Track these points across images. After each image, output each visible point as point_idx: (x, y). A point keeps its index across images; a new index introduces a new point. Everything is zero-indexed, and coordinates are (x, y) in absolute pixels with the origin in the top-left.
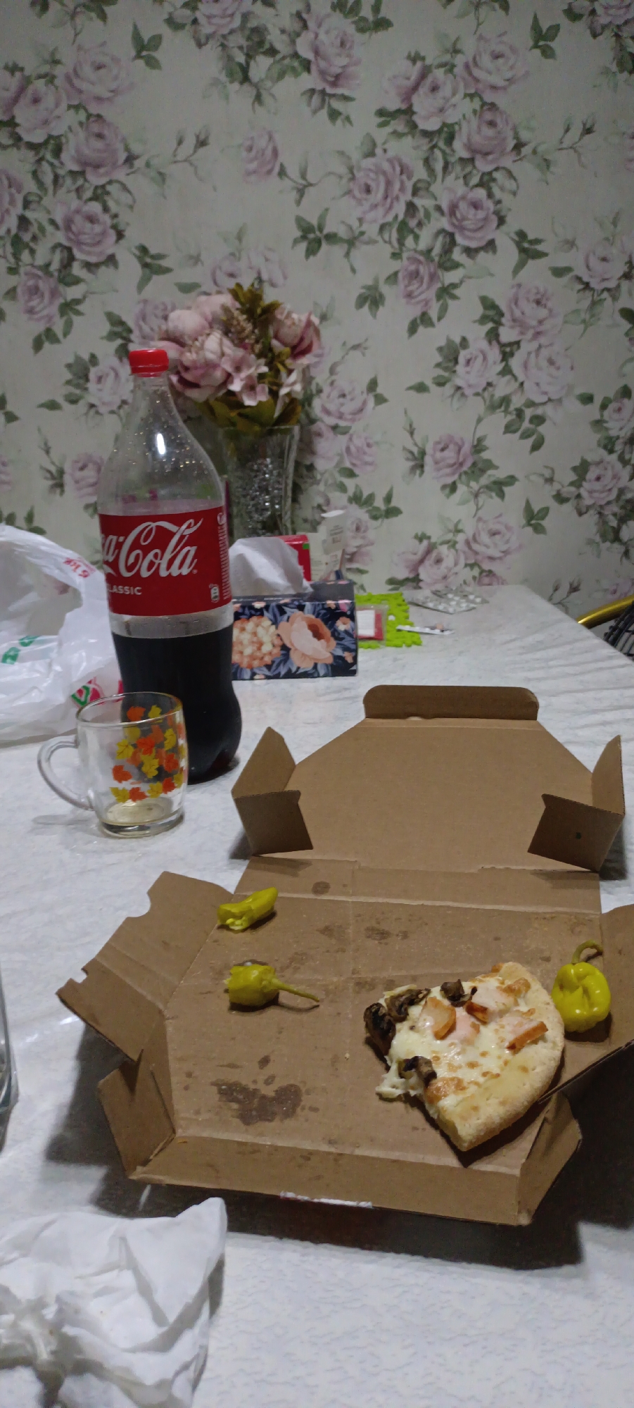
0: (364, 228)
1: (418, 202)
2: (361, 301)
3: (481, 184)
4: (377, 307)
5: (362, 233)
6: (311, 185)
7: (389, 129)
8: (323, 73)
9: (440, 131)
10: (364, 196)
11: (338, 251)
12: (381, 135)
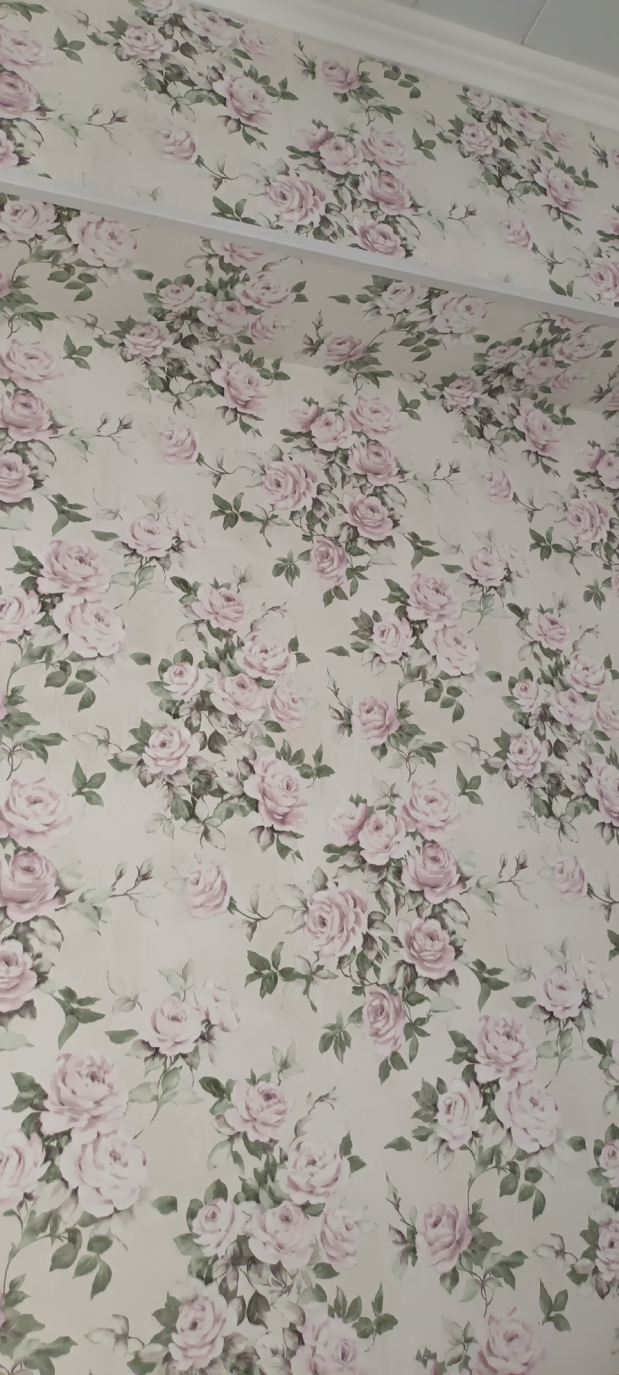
0: (320, 963)
1: (373, 932)
2: (325, 1043)
3: (433, 916)
4: (343, 1050)
5: (320, 968)
6: (264, 918)
7: (338, 864)
8: (271, 813)
9: (387, 866)
10: (319, 929)
11: (297, 986)
12: (331, 869)
